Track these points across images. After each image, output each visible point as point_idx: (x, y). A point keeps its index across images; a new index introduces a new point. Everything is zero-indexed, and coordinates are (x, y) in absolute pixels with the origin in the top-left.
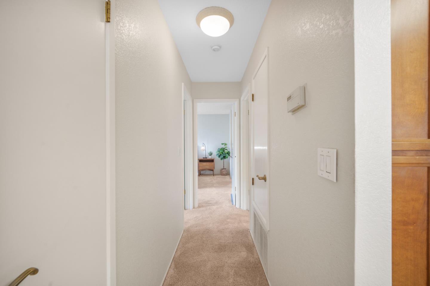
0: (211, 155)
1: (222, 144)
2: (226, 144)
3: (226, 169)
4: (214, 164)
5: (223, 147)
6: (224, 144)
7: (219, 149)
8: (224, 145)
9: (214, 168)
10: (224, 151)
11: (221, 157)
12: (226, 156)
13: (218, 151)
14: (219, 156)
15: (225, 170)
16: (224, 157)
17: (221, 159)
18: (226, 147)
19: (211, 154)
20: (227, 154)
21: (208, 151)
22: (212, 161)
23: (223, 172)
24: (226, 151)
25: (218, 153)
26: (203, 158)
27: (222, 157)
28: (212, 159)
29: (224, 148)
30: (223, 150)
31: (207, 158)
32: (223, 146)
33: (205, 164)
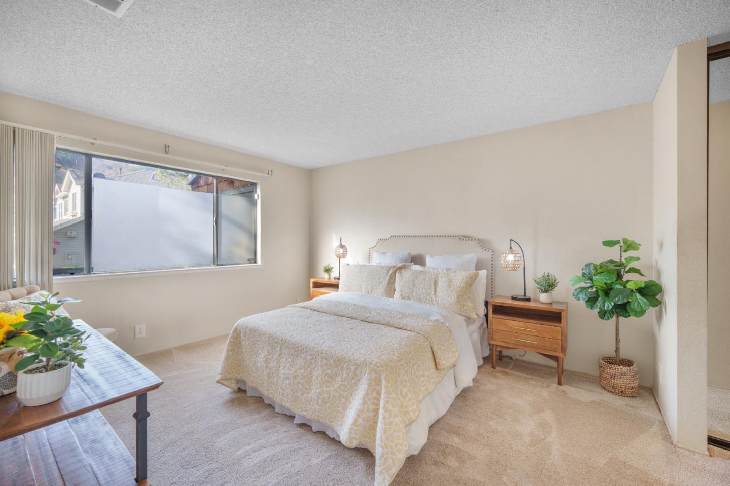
0: (546, 291)
1: (609, 244)
2: (629, 246)
3: (634, 368)
4: (564, 335)
5: (617, 260)
6: (617, 242)
7: (588, 265)
8: (617, 246)
9: (563, 350)
10: (619, 276)
11: (599, 303)
12: (635, 306)
13: (584, 274)
14: (592, 301)
15: (625, 369)
16: (622, 309)
17: (603, 314)
18: (631, 259)
19: (548, 285)
20: (638, 296)
21: (536, 270)
22: (553, 317)
23: (614, 377)
24: (633, 281)
25: (583, 285)
26: (513, 298)
27: (609, 305)
28: (555, 307)
29: (621, 265)
30: (617, 271)
31: (529, 300)
32: (614, 254)
33: (515, 324)
